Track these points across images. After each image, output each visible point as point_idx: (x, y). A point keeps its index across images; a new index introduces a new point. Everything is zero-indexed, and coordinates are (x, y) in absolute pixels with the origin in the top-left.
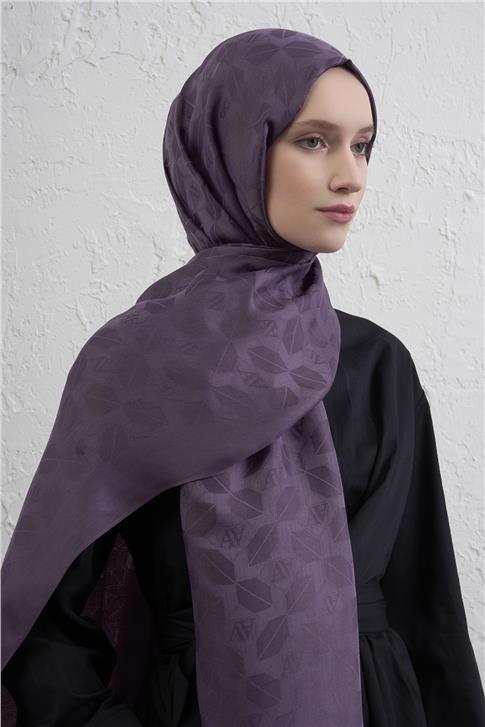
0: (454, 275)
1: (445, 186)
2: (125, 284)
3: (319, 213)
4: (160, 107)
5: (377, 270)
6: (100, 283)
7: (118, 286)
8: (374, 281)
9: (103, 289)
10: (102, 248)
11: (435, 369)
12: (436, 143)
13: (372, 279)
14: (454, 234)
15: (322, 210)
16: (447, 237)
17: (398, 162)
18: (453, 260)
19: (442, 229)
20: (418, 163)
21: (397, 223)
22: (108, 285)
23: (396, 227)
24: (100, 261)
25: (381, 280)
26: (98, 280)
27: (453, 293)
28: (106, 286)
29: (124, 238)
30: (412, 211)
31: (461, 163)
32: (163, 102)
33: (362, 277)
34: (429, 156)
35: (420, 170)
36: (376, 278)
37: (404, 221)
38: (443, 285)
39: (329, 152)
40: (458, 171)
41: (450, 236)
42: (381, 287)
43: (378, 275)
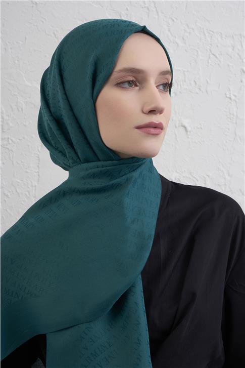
0: (236, 123)
1: (228, 66)
2: (24, 138)
3: (137, 130)
4: (41, 23)
5: (186, 122)
6: (8, 138)
7: (20, 140)
8: (184, 129)
9: (10, 141)
10: (8, 116)
11: (225, 185)
12: (222, 37)
13: (182, 127)
14: (235, 96)
15: (139, 128)
16: (230, 98)
17: (197, 51)
18: (235, 114)
19: (227, 93)
20: (210, 50)
21: (197, 90)
22: (13, 139)
23: (197, 93)
24: (8, 124)
25: (189, 129)
26: (6, 136)
27: (236, 134)
28: (12, 140)
29: (22, 109)
30: (207, 82)
31: (239, 50)
32: (43, 20)
33: (176, 127)
34: (217, 46)
35: (211, 56)
36: (185, 127)
37: (202, 89)
38: (229, 129)
39: (140, 89)
40: (237, 55)
41: (233, 98)
42: (189, 133)
43: (186, 125)
